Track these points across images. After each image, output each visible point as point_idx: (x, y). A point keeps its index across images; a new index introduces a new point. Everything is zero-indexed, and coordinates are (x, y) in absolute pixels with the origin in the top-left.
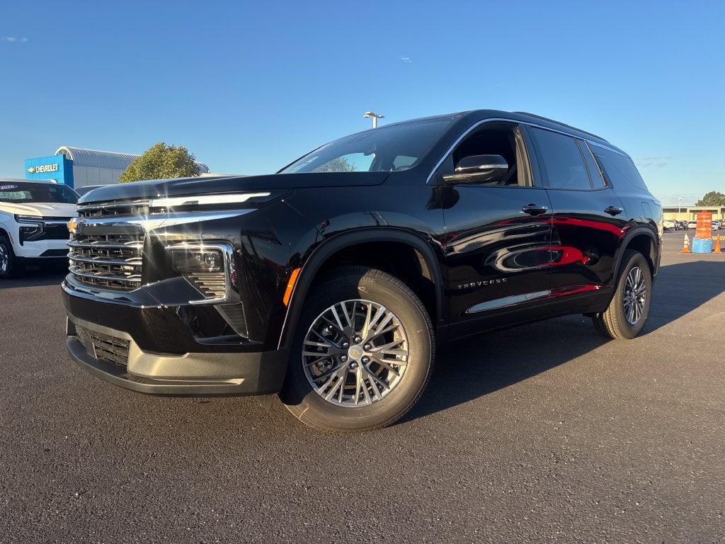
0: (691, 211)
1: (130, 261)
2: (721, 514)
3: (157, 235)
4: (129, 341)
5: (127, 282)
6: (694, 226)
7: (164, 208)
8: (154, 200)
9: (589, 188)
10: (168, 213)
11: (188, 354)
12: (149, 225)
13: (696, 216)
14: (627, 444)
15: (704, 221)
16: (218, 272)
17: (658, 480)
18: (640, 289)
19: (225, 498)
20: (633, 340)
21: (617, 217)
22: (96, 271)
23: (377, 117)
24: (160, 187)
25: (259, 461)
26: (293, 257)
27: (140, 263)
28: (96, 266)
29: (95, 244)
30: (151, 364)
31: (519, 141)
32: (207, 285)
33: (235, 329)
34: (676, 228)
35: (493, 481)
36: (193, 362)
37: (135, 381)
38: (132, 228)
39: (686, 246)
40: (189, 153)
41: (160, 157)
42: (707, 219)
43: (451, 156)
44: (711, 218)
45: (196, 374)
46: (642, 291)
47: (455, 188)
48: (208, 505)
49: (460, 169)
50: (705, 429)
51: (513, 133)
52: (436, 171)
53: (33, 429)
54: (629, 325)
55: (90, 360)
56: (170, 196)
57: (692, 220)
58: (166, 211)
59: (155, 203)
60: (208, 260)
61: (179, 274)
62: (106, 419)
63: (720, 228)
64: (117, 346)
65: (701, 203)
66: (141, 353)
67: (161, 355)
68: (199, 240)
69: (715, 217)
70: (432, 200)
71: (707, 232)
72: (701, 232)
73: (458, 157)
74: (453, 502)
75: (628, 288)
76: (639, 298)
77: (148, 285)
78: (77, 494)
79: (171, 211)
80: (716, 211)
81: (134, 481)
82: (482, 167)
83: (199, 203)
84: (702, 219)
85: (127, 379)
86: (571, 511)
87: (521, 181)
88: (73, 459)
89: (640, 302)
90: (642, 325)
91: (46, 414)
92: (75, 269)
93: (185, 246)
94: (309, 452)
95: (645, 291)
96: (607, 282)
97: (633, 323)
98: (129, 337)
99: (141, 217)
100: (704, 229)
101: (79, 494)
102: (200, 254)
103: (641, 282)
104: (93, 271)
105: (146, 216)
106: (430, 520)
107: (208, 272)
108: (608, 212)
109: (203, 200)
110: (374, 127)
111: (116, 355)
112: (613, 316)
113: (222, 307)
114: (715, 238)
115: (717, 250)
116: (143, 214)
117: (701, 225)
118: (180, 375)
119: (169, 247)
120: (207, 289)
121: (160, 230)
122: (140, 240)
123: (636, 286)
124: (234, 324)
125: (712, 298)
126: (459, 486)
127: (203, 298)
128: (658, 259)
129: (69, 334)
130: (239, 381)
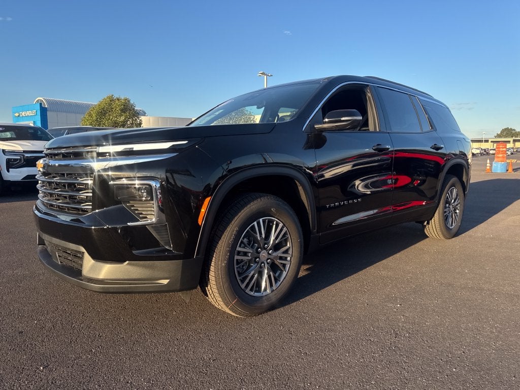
0: (492, 142)
1: (83, 193)
2: (514, 377)
3: (103, 173)
4: (83, 253)
5: (81, 208)
6: (494, 152)
7: (109, 153)
8: (101, 148)
9: (420, 131)
10: (112, 157)
11: (127, 262)
12: (97, 166)
13: (495, 145)
14: (446, 322)
15: (501, 149)
16: (150, 200)
17: (469, 350)
18: (456, 203)
19: (151, 369)
20: (450, 240)
21: (440, 151)
22: (58, 200)
23: (267, 75)
24: (105, 138)
25: (178, 339)
26: (206, 186)
27: (91, 195)
28: (58, 196)
29: (56, 180)
30: (100, 270)
31: (369, 97)
32: (141, 211)
33: (162, 243)
34: (481, 154)
35: (349, 353)
36: (130, 268)
37: (88, 282)
38: (84, 168)
39: (488, 168)
40: (132, 102)
41: (110, 105)
42: (503, 148)
43: (321, 110)
44: (506, 148)
45: (134, 276)
46: (457, 205)
47: (324, 134)
48: (139, 376)
49: (327, 120)
50: (502, 309)
51: (365, 92)
52: (309, 122)
53: (11, 315)
54: (448, 229)
55: (55, 266)
56: (113, 145)
57: (492, 148)
58: (110, 156)
59: (101, 150)
60: (141, 192)
61: (119, 202)
62: (66, 307)
63: (512, 154)
64: (75, 256)
65: (499, 136)
66: (93, 261)
67: (107, 263)
68: (135, 177)
69: (509, 146)
70: (307, 142)
71: (503, 157)
72: (498, 157)
73: (326, 110)
74: (320, 370)
75: (447, 202)
76: (455, 210)
77: (97, 211)
78: (42, 368)
79: (114, 156)
80: (509, 142)
81: (85, 357)
82: (343, 119)
83: (134, 149)
84: (499, 148)
85: (82, 280)
86: (406, 376)
87: (371, 127)
88: (40, 339)
89: (456, 213)
90: (458, 229)
91: (21, 304)
92: (43, 197)
93: (124, 181)
94: (215, 332)
95: (459, 205)
96: (432, 198)
97: (451, 228)
98: (83, 250)
99: (92, 160)
100: (501, 156)
101: (43, 368)
102: (135, 188)
103: (456, 198)
104: (56, 199)
105: (95, 159)
106: (302, 385)
107: (141, 201)
108: (433, 149)
109: (137, 147)
110: (265, 87)
111: (74, 262)
112: (437, 222)
113: (152, 227)
114: (508, 161)
115: (510, 170)
116: (92, 158)
117: (499, 152)
118: (122, 278)
119: (111, 183)
120: (141, 214)
121: (105, 170)
122: (91, 177)
123: (453, 201)
124: (161, 239)
125: (507, 207)
126: (325, 357)
127: (138, 221)
128: (468, 180)
129: (39, 245)
130: (165, 282)
